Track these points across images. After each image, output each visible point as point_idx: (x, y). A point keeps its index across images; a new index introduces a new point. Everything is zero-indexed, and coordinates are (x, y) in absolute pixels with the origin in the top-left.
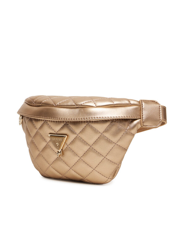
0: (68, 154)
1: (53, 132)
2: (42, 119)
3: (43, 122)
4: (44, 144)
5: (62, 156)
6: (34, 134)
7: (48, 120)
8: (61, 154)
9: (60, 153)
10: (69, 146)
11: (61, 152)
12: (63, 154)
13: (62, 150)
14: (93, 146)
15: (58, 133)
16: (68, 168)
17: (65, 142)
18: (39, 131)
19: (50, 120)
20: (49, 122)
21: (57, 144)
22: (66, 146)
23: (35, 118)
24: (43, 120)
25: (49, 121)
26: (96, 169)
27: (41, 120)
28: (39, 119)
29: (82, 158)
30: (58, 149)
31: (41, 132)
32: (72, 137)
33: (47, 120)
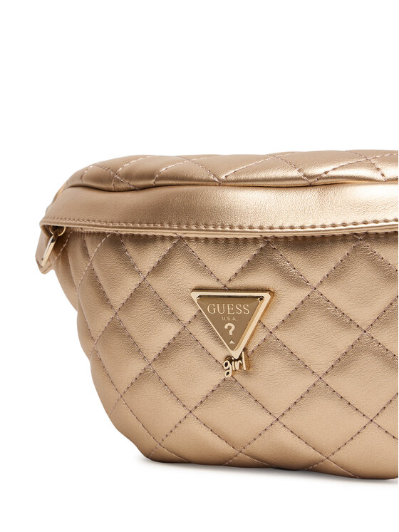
0: (270, 365)
1: (211, 283)
2: (168, 233)
3: (168, 246)
4: (168, 331)
5: (246, 373)
6: (127, 295)
7: (192, 235)
8: (241, 365)
9: (237, 364)
10: (278, 334)
11: (240, 358)
12: (249, 367)
13: (245, 350)
14: (373, 333)
15: (230, 285)
16: (267, 419)
17: (259, 321)
18: (149, 280)
19: (202, 235)
20: (193, 246)
21: (230, 327)
22: (262, 335)
23: (136, 232)
24: (171, 238)
25: (197, 239)
26: (377, 420)
27: (163, 238)
28: (150, 233)
29: (327, 379)
30: (233, 348)
31: (160, 285)
32: (291, 298)
33: (188, 239)
